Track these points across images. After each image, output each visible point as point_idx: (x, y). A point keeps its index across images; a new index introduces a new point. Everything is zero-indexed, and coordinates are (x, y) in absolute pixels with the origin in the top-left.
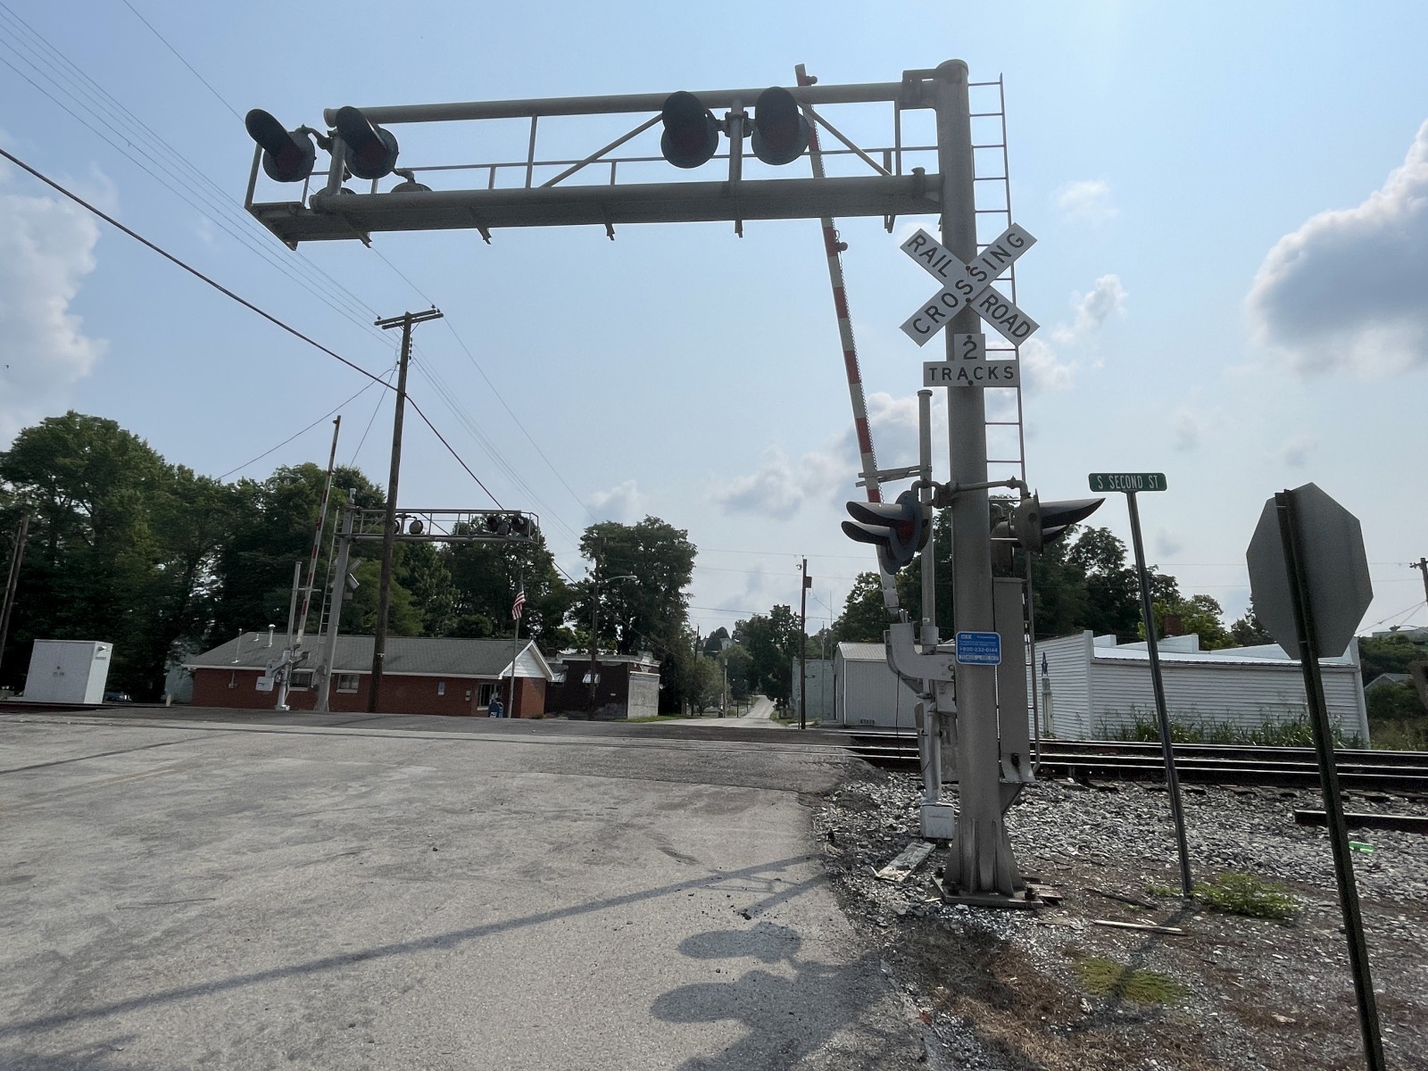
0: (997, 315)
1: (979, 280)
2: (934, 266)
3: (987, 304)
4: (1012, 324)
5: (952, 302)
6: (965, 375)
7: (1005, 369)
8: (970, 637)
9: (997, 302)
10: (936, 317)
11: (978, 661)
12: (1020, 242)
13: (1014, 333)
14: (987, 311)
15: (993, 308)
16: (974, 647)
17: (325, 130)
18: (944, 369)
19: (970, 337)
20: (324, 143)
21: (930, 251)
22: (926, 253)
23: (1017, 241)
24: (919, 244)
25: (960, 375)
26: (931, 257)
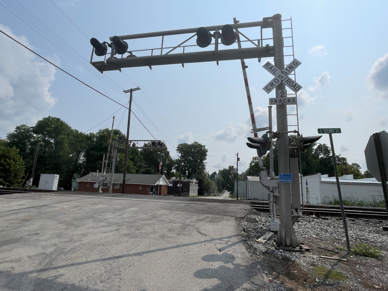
0: (290, 84)
1: (285, 75)
2: (272, 71)
3: (287, 82)
4: (294, 87)
5: (277, 81)
6: (281, 102)
7: (293, 99)
8: (283, 175)
9: (290, 81)
10: (273, 85)
11: (285, 181)
12: (297, 64)
13: (295, 89)
14: (287, 83)
15: (289, 82)
16: (284, 178)
17: (110, 42)
18: (275, 100)
19: (282, 91)
20: (110, 46)
21: (271, 67)
22: (270, 68)
23: (296, 64)
24: (268, 66)
25: (280, 102)
26: (271, 69)
